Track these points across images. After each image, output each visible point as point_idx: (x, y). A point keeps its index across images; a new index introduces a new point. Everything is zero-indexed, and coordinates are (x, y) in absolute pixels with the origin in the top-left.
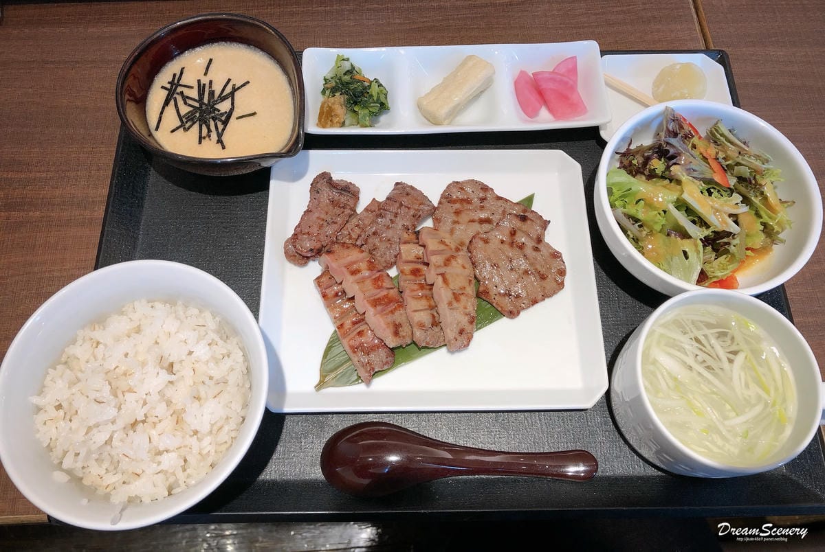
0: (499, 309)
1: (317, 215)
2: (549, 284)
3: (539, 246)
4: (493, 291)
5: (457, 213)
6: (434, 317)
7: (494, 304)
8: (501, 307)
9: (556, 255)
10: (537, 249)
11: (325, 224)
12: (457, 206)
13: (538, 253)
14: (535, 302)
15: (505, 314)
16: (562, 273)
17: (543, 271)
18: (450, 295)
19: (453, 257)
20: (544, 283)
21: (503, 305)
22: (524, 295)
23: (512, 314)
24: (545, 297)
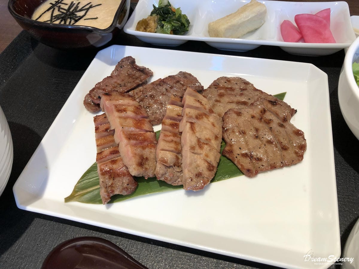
0: (240, 167)
1: (115, 80)
2: (290, 154)
3: (285, 124)
4: (237, 151)
5: (221, 95)
6: (177, 158)
7: (236, 163)
8: (242, 165)
9: (299, 133)
10: (281, 126)
11: (119, 86)
12: (222, 91)
13: (283, 129)
14: (273, 167)
15: (244, 171)
16: (303, 147)
17: (285, 142)
18: (194, 141)
19: (205, 115)
20: (285, 153)
21: (243, 164)
22: (265, 159)
23: (250, 173)
24: (283, 165)
